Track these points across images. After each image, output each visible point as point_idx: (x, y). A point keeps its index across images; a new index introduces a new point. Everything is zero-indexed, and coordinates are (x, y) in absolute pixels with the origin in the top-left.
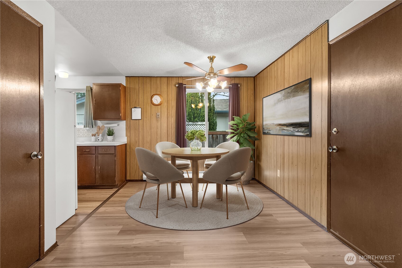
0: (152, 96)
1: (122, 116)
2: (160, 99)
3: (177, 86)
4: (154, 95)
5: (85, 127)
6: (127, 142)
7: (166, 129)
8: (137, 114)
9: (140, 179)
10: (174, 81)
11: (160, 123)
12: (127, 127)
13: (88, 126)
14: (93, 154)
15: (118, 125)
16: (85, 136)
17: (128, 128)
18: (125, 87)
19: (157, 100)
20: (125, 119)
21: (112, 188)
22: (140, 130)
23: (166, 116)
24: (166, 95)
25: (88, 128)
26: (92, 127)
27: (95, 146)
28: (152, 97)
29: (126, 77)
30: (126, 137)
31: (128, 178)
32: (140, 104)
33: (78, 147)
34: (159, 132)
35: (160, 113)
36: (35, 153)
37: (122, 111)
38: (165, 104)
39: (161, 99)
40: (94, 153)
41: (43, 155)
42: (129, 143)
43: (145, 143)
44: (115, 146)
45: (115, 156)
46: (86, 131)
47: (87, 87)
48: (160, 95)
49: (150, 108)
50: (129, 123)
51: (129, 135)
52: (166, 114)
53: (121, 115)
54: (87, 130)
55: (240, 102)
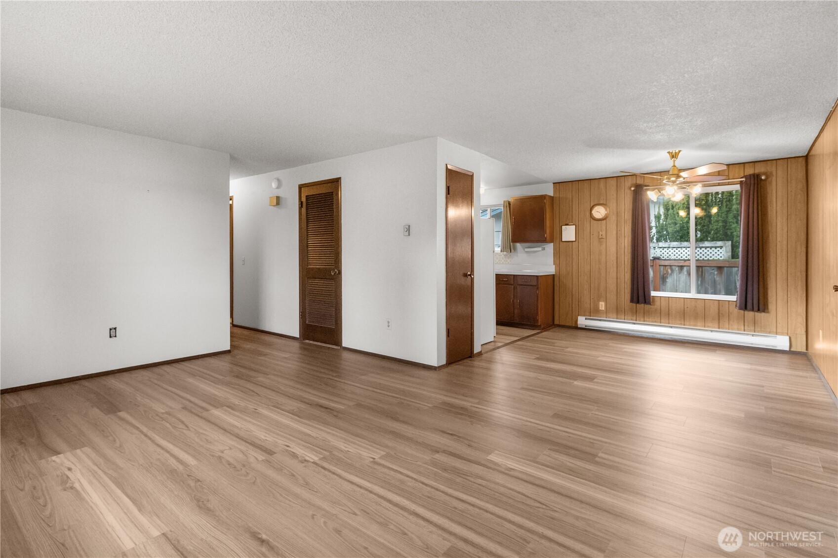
0: (593, 206)
1: (548, 238)
2: (604, 210)
3: (633, 189)
4: (594, 205)
5: (501, 251)
6: (556, 272)
7: (615, 255)
8: (569, 233)
9: (574, 325)
10: (629, 182)
11: (604, 245)
12: (555, 252)
13: (505, 251)
14: (512, 285)
15: (544, 249)
16: (501, 262)
17: (557, 254)
18: (552, 198)
19: (599, 212)
20: (552, 241)
21: (533, 330)
22: (574, 256)
23: (615, 235)
24: (615, 205)
25: (505, 253)
26: (511, 252)
27: (514, 275)
28: (591, 210)
29: (554, 183)
30: (554, 266)
31: (556, 322)
32: (574, 219)
33: (496, 275)
34: (603, 260)
35: (604, 232)
36: (469, 273)
37: (548, 231)
38: (613, 218)
39: (606, 210)
40: (513, 283)
41: (473, 275)
42: (558, 274)
43: (581, 275)
44: (537, 276)
45: (537, 288)
46: (503, 256)
47: (504, 202)
48: (606, 205)
49: (588, 226)
50: (558, 246)
51: (558, 263)
52: (615, 232)
53: (547, 235)
54: (505, 255)
55: (769, 207)
